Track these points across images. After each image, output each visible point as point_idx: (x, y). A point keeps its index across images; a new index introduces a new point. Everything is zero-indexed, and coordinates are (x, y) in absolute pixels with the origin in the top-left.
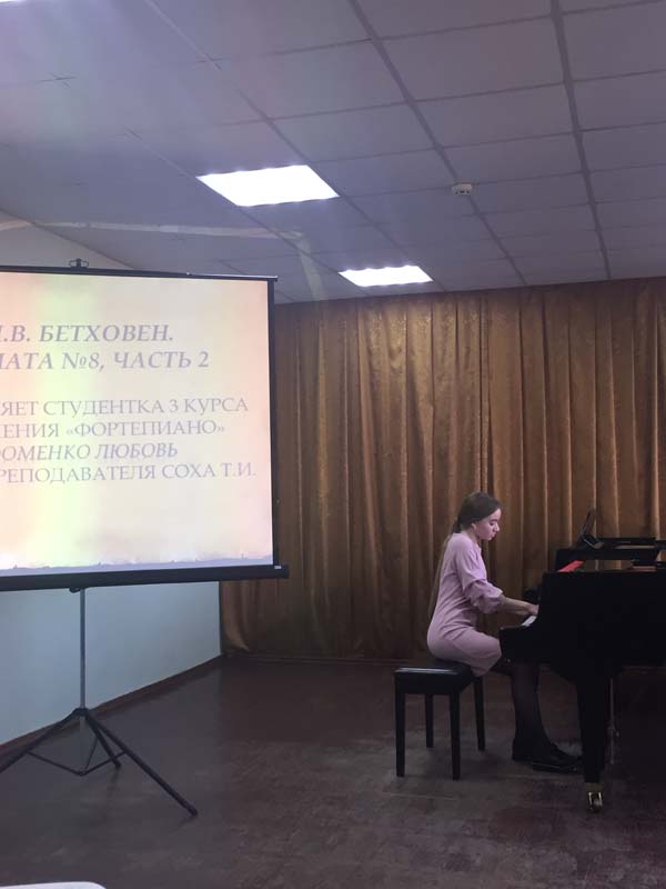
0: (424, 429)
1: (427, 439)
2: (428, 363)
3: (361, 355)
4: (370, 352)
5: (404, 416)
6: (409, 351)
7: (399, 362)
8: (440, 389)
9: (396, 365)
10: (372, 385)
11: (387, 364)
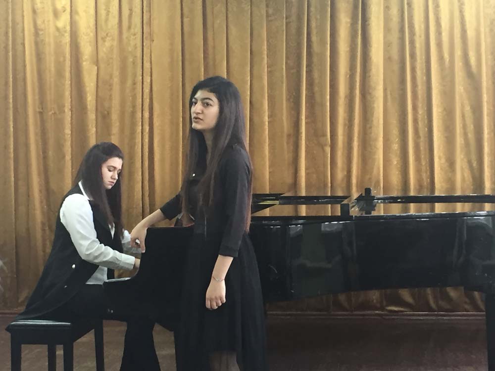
0: (88, 89)
1: (90, 99)
2: (92, 22)
3: (25, 13)
4: (34, 12)
5: (67, 75)
6: (73, 12)
7: (64, 21)
8: (104, 50)
9: (60, 24)
10: (37, 43)
11: (51, 23)
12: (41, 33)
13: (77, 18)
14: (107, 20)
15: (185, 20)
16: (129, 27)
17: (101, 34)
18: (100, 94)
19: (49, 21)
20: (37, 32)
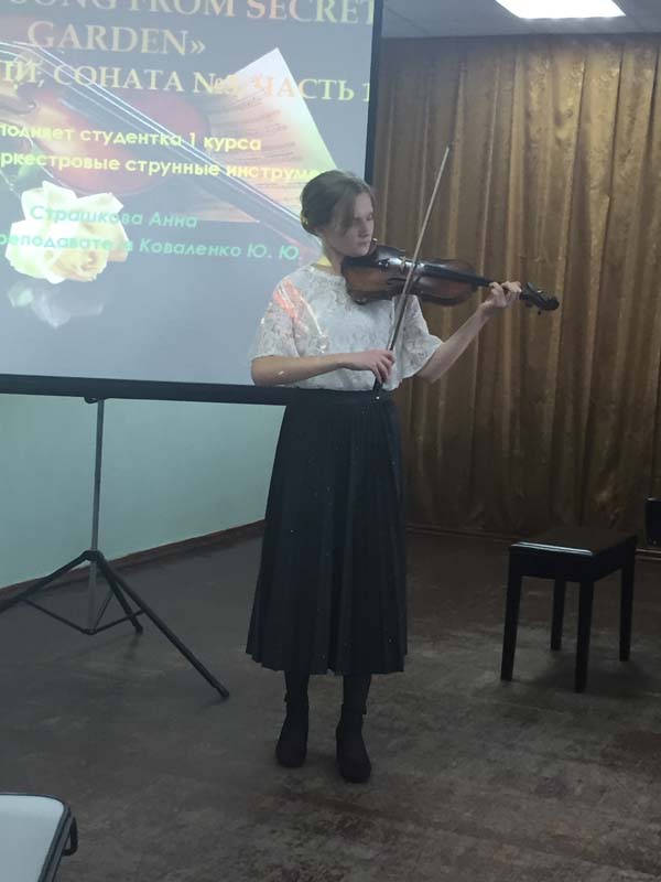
0: (593, 229)
1: (595, 241)
2: (609, 133)
3: (514, 118)
4: (528, 115)
5: (566, 206)
6: (583, 116)
7: (568, 131)
8: (622, 172)
9: (563, 134)
10: (527, 161)
11: (550, 132)
12: (533, 145)
13: (587, 125)
14: (630, 131)
17: (620, 151)
18: (611, 237)
19: (547, 129)
20: (528, 144)
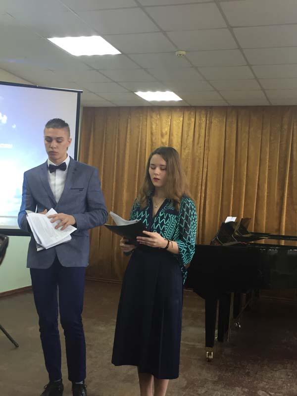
2: (180, 140)
3: (147, 135)
4: (152, 134)
6: (171, 134)
9: (164, 140)
12: (154, 144)
13: (172, 137)
14: (187, 139)
15: (227, 141)
16: (198, 143)
17: (183, 147)
19: (158, 139)
